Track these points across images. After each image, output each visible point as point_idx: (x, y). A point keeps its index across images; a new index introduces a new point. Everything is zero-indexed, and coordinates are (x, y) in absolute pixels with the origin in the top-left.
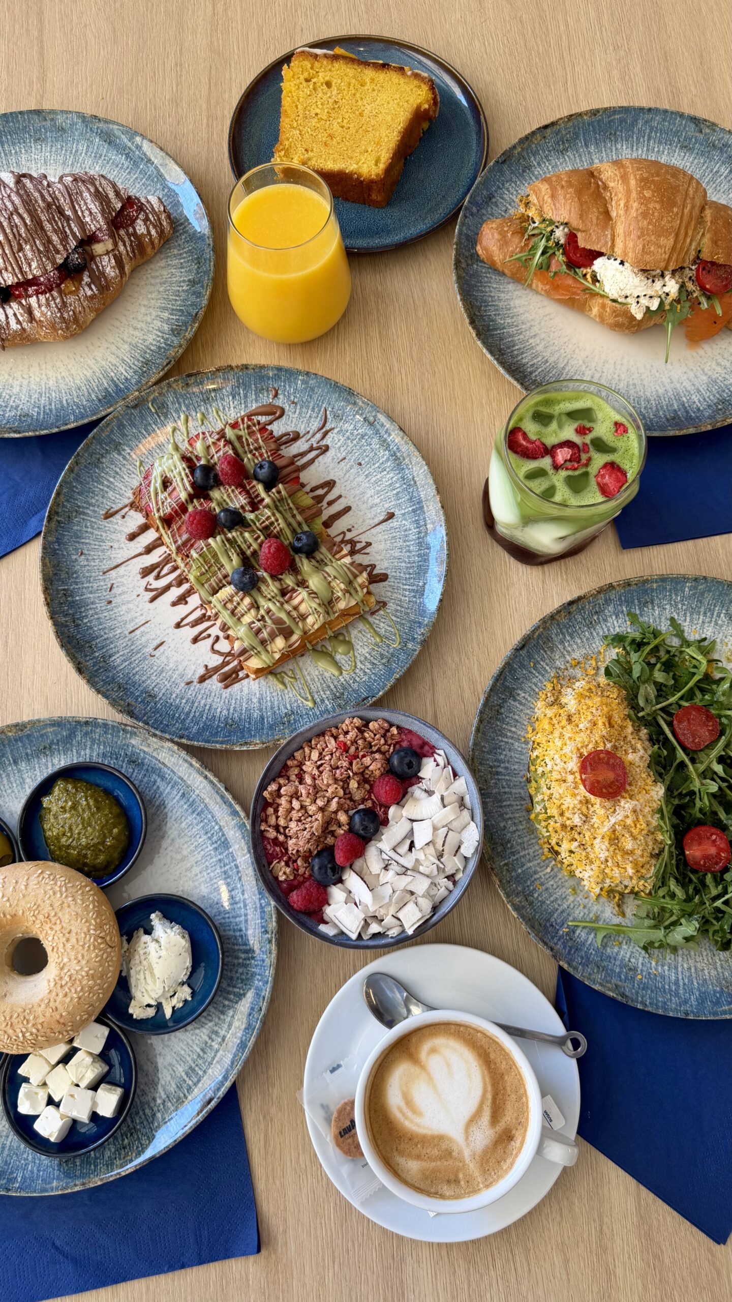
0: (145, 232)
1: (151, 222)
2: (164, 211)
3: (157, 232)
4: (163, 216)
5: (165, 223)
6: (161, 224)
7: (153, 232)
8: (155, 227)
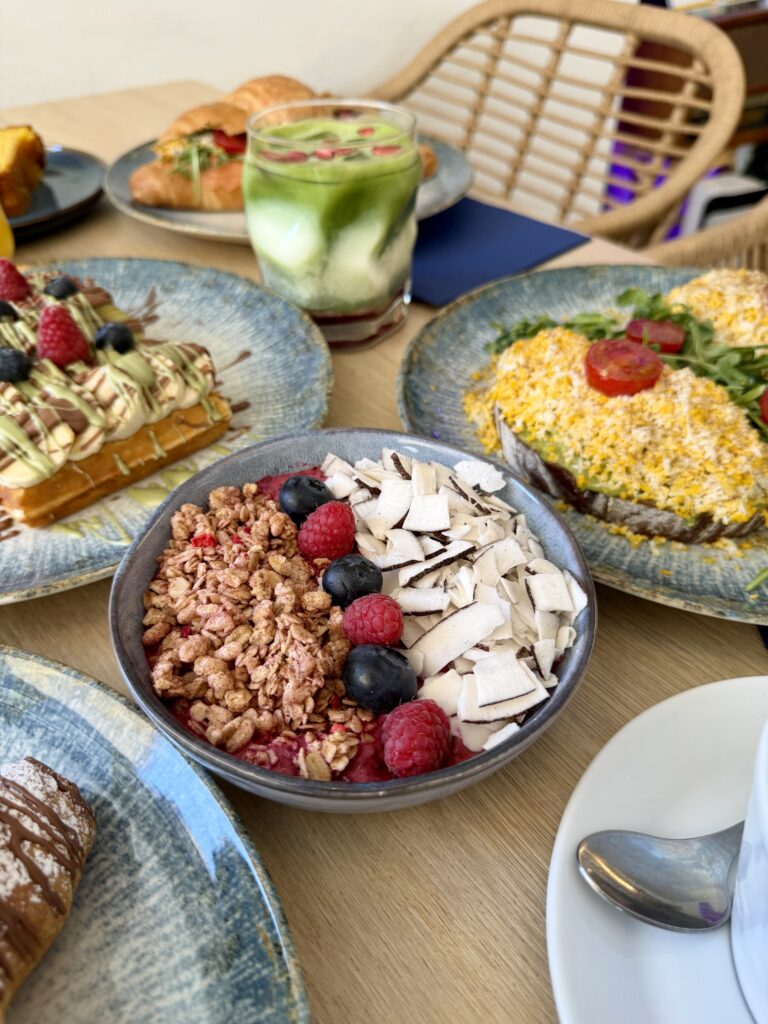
0: (24, 879)
1: (35, 840)
2: (61, 788)
3: (60, 860)
4: (63, 806)
5: (72, 822)
6: (64, 829)
7: (48, 866)
8: (48, 848)
